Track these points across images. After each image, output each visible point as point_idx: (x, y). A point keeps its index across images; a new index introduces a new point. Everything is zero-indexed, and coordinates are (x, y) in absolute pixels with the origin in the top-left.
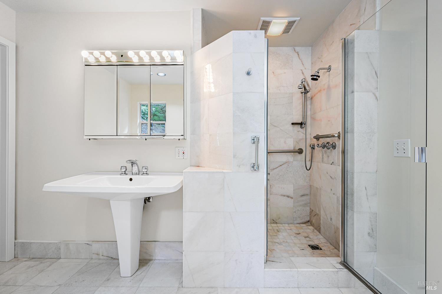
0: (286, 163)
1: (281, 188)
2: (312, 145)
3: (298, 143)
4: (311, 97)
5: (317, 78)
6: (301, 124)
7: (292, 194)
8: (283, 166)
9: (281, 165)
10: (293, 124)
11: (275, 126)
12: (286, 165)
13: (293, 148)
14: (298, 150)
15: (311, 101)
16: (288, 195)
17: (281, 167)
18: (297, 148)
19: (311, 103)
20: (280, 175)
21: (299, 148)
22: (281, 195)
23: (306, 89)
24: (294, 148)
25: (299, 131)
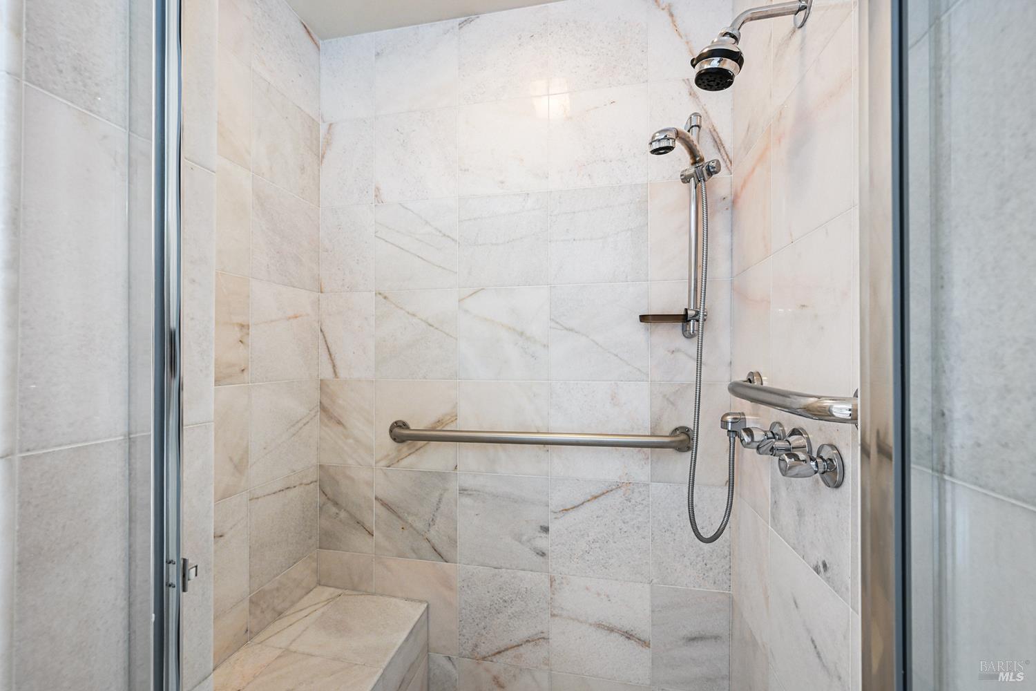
0: (618, 487)
1: (599, 594)
2: (729, 419)
3: (672, 404)
4: (730, 198)
5: (729, 65)
6: (684, 318)
7: (643, 627)
8: (603, 501)
9: (596, 497)
10: (643, 318)
11: (571, 330)
12: (616, 498)
13: (648, 425)
14: (673, 439)
15: (732, 213)
16: (627, 628)
17: (594, 505)
18: (667, 428)
19: (733, 227)
20: (591, 539)
21: (678, 425)
22: (599, 625)
23: (702, 160)
24: (655, 424)
25: (678, 350)
